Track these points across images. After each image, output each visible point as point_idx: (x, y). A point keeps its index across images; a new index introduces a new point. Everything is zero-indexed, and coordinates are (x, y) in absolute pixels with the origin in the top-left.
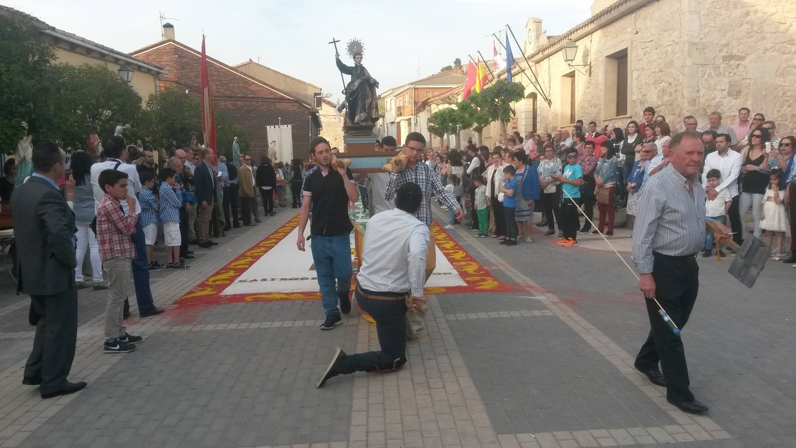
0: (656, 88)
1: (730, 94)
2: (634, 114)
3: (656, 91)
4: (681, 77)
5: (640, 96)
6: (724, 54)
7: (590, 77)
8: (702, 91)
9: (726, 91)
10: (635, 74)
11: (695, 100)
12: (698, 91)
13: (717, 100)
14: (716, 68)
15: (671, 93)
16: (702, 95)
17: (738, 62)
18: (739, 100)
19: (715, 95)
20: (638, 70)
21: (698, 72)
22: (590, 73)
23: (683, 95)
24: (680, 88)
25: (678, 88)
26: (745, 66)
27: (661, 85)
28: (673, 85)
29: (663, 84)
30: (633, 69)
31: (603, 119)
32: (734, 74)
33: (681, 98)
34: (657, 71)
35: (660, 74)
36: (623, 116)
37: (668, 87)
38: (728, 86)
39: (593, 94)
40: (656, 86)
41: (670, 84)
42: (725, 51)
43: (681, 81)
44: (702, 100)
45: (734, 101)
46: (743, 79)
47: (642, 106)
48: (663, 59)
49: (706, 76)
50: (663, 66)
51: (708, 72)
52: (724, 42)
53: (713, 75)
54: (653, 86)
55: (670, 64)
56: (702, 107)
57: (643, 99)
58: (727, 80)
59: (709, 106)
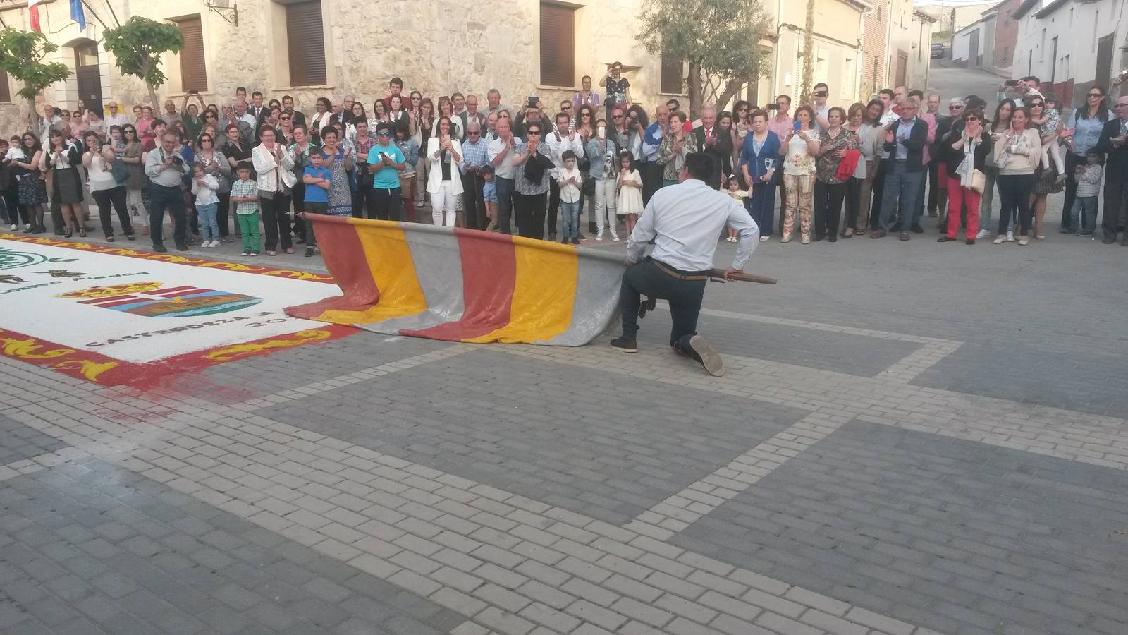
0: (380, 53)
1: (476, 69)
2: (338, 85)
3: (381, 57)
4: (427, 43)
5: (349, 62)
6: (468, 20)
7: (237, 26)
8: (453, 63)
9: (473, 65)
10: (337, 32)
11: (447, 73)
12: (449, 62)
13: (466, 76)
14: (463, 36)
15: (408, 63)
16: (452, 68)
17: (481, 32)
18: (483, 77)
19: (464, 69)
20: (341, 26)
21: (447, 39)
22: (237, 22)
23: (433, 67)
24: (427, 57)
25: (422, 56)
26: (486, 38)
27: (389, 50)
28: (413, 52)
29: (392, 49)
30: (332, 24)
31: (274, 88)
32: (478, 45)
33: (429, 69)
34: (381, 30)
35: (385, 36)
36: (319, 87)
37: (402, 53)
38: (474, 60)
39: (244, 50)
40: (380, 50)
41: (408, 50)
42: (469, 16)
43: (427, 48)
44: (453, 74)
45: (479, 77)
46: (486, 52)
47: (353, 74)
48: (389, 17)
49: (455, 45)
50: (391, 25)
51: (456, 41)
52: (468, 6)
53: (461, 44)
54: (373, 52)
55: (407, 24)
56: (454, 82)
57: (354, 67)
58: (472, 52)
59: (459, 81)
